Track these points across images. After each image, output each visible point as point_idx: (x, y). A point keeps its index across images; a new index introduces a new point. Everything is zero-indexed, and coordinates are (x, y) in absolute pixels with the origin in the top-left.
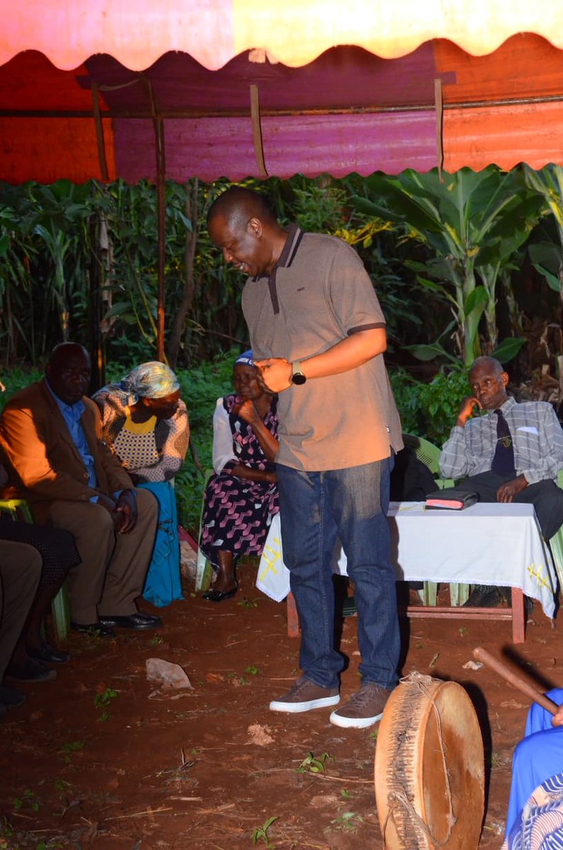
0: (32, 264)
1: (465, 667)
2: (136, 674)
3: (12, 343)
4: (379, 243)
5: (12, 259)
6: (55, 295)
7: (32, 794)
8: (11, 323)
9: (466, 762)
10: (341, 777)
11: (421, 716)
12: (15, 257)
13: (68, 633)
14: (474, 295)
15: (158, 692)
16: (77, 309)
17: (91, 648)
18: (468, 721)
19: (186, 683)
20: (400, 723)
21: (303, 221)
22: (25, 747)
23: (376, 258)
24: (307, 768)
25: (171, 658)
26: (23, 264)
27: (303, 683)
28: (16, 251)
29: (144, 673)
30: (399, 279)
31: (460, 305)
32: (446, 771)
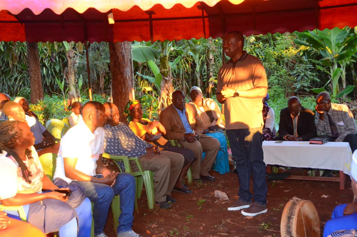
0: (191, 64)
1: (322, 197)
2: (212, 195)
3: (185, 90)
4: (306, 54)
5: (185, 63)
6: (196, 74)
7: (176, 230)
8: (184, 83)
9: (313, 227)
10: (274, 230)
11: (296, 211)
12: (186, 62)
13: (192, 181)
14: (337, 71)
15: (218, 201)
16: (205, 78)
17: (199, 186)
18: (314, 213)
19: (227, 198)
20: (289, 213)
21: (279, 47)
22: (176, 215)
23: (304, 59)
24: (263, 226)
25: (223, 190)
26: (188, 65)
27: (239, 201)
28: (186, 61)
29: (214, 195)
30: (312, 66)
31: (332, 75)
32: (305, 229)
